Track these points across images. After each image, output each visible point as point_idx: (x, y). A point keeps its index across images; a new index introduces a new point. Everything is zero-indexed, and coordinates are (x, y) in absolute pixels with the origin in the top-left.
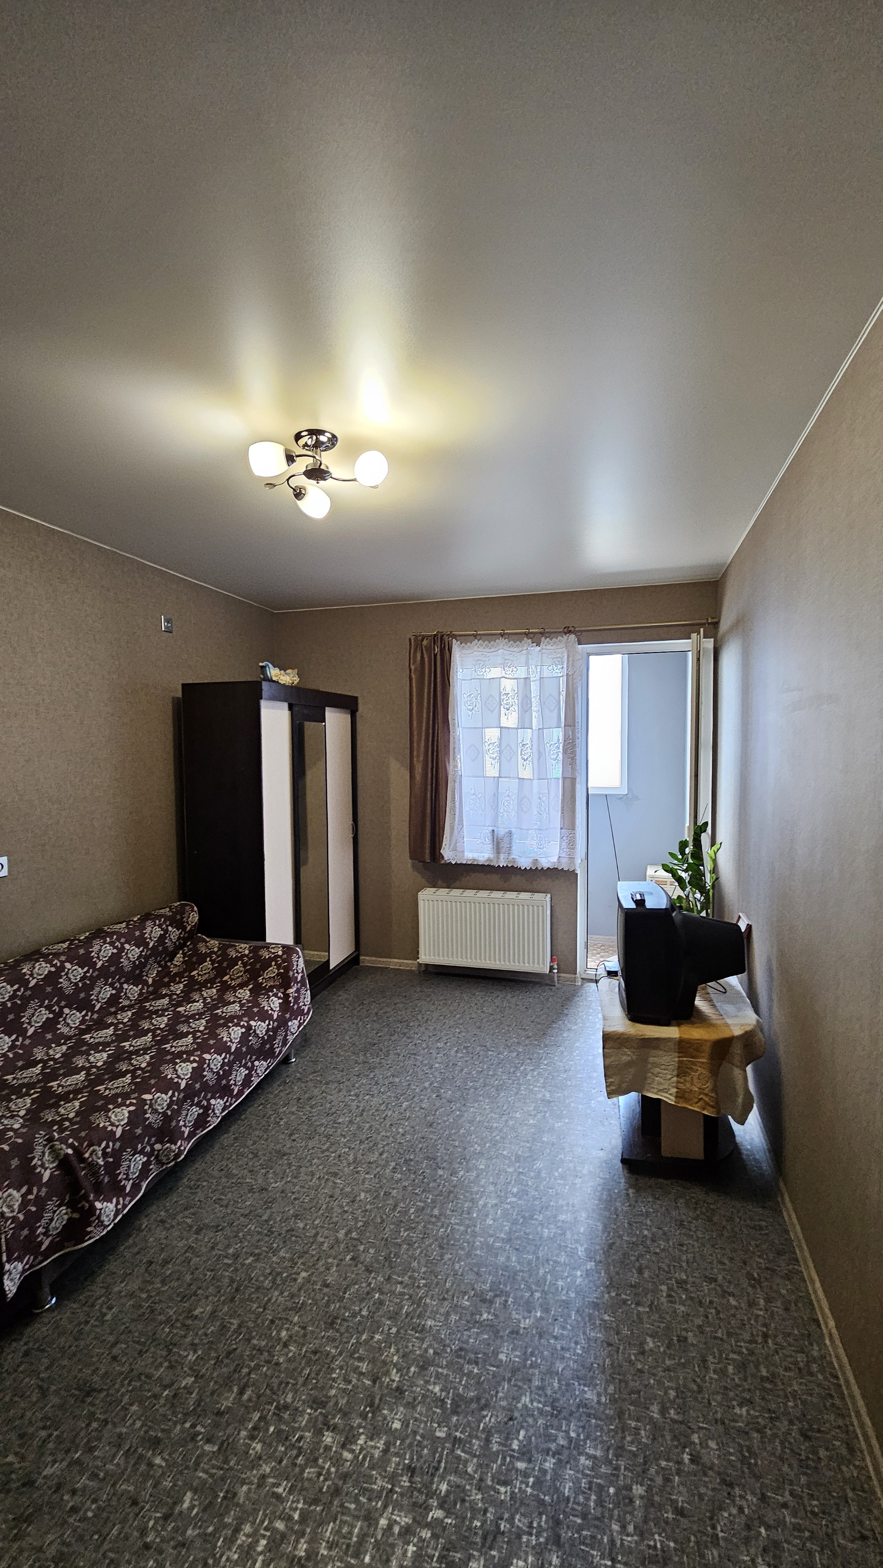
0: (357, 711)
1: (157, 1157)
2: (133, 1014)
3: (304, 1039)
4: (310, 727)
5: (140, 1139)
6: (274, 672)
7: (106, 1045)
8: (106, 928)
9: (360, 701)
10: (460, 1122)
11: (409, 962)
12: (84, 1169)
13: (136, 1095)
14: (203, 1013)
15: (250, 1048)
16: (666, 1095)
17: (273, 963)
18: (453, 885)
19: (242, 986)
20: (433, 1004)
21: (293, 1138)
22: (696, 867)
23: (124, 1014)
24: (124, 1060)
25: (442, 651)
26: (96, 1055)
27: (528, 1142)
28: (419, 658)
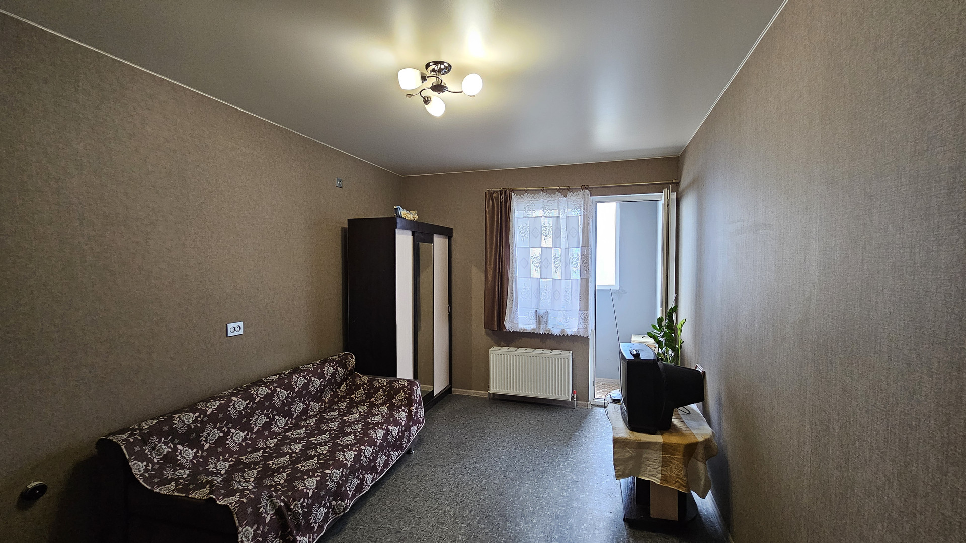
0: (452, 237)
1: (333, 510)
2: (316, 420)
3: (420, 439)
4: (423, 246)
5: (323, 498)
6: (403, 212)
7: (301, 439)
8: (300, 367)
9: (454, 231)
10: (519, 493)
11: (483, 392)
12: (290, 515)
13: (321, 470)
14: (360, 421)
15: (388, 443)
16: (654, 478)
17: (402, 391)
18: (510, 345)
19: (383, 404)
20: (499, 419)
21: (415, 500)
22: (670, 334)
23: (311, 420)
24: (312, 448)
25: (505, 200)
26: (295, 445)
27: (563, 507)
28: (491, 205)
